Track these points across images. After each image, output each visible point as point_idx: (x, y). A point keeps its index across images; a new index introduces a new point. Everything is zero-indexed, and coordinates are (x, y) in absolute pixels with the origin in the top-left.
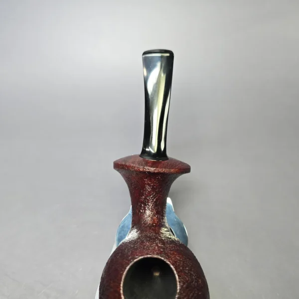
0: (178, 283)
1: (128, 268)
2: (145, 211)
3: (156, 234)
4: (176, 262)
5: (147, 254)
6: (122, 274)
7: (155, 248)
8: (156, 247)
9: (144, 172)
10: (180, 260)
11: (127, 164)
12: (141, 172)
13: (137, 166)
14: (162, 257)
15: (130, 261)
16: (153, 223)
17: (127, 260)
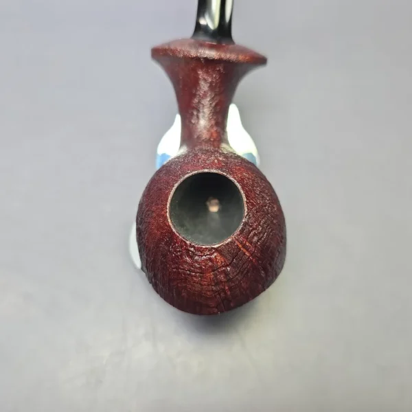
0: (245, 205)
1: (176, 185)
2: (198, 121)
3: (215, 147)
4: (243, 179)
5: (203, 168)
6: (169, 193)
7: (214, 161)
8: (216, 161)
9: (197, 59)
10: (249, 179)
11: (172, 47)
12: (192, 58)
13: (188, 49)
14: (224, 172)
15: (179, 177)
16: (210, 138)
17: (174, 176)
